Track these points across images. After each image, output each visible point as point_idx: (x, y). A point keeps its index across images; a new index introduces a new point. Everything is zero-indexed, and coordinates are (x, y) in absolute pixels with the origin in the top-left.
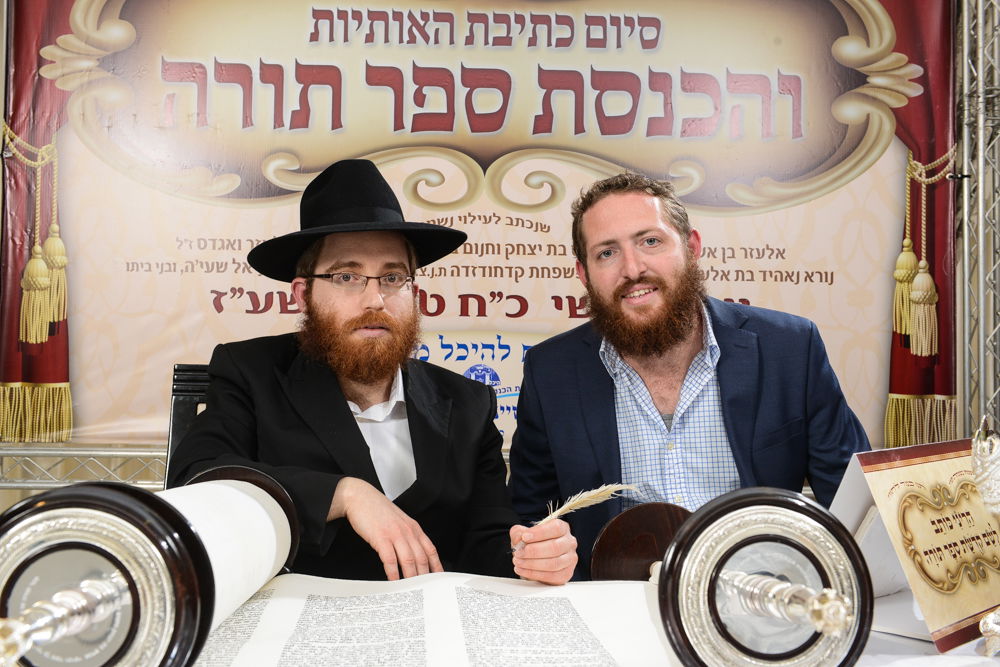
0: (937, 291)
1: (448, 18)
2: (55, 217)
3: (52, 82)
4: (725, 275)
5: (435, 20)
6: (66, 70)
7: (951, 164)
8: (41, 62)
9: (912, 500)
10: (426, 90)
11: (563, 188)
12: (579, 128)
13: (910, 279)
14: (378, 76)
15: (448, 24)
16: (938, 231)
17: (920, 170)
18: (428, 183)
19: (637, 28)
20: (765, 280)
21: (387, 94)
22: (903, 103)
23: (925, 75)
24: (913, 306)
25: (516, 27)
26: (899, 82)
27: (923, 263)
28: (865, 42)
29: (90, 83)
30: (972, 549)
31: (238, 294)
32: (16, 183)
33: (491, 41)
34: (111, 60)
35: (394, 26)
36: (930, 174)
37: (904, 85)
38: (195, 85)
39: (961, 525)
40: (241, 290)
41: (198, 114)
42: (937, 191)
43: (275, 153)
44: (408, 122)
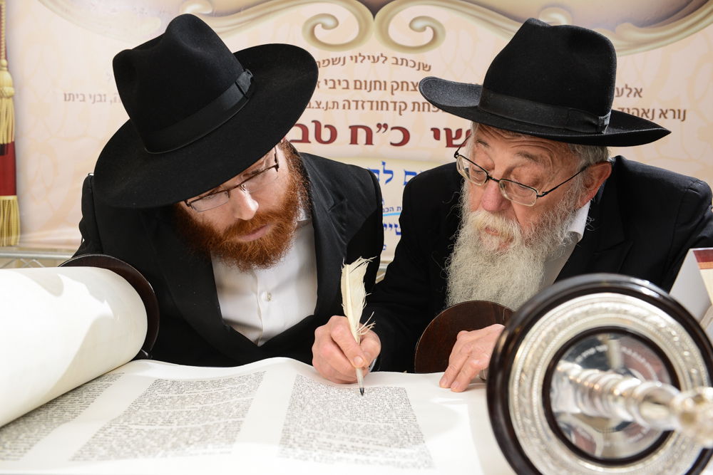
2: (3, 53)
11: (444, 32)
18: (324, 26)
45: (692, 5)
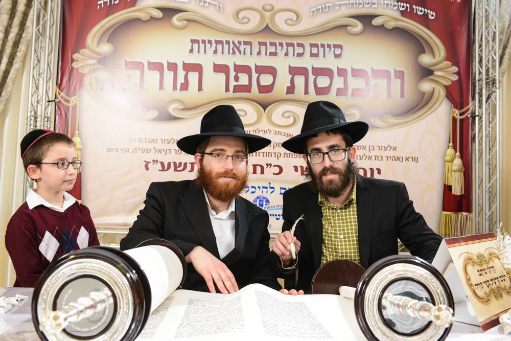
0: (464, 166)
1: (249, 43)
2: (77, 128)
3: (77, 69)
4: (370, 158)
5: (244, 44)
6: (83, 64)
7: (470, 110)
8: (73, 60)
9: (469, 260)
10: (239, 75)
11: (299, 118)
12: (306, 92)
13: (452, 161)
14: (218, 68)
15: (249, 46)
16: (464, 140)
17: (456, 113)
19: (332, 49)
20: (387, 160)
21: (222, 76)
22: (450, 83)
23: (459, 71)
24: (453, 173)
25: (279, 48)
26: (448, 74)
27: (458, 154)
28: (432, 56)
29: (94, 70)
30: (495, 283)
31: (156, 163)
32: (61, 113)
33: (268, 53)
34: (103, 60)
35: (226, 46)
36: (461, 114)
37: (449, 75)
38: (139, 71)
39: (490, 272)
40: (157, 161)
41: (140, 84)
42: (464, 122)
43: (173, 101)
44: (231, 88)
45: (419, 106)
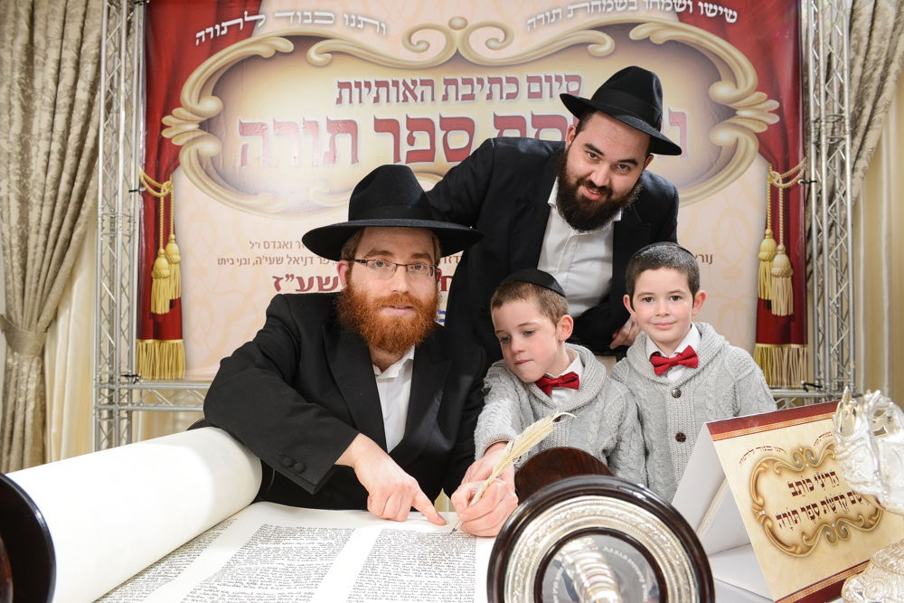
0: (792, 267)
1: (430, 83)
2: (172, 230)
3: (170, 140)
5: (421, 84)
6: (178, 132)
7: (802, 171)
8: (163, 127)
9: (768, 464)
10: (415, 134)
13: (771, 259)
14: (383, 126)
15: (430, 88)
16: (792, 222)
17: (777, 178)
19: (565, 83)
21: (389, 137)
22: (765, 129)
23: (781, 107)
24: (773, 279)
25: (478, 87)
26: (762, 113)
27: (781, 246)
28: (733, 86)
29: (194, 139)
30: (834, 509)
31: (290, 279)
32: (147, 207)
33: (460, 97)
34: (207, 124)
35: (393, 90)
36: (786, 180)
37: (764, 115)
38: (260, 137)
39: (823, 485)
40: (292, 276)
41: (263, 156)
42: (791, 194)
44: (403, 154)
45: (713, 170)
